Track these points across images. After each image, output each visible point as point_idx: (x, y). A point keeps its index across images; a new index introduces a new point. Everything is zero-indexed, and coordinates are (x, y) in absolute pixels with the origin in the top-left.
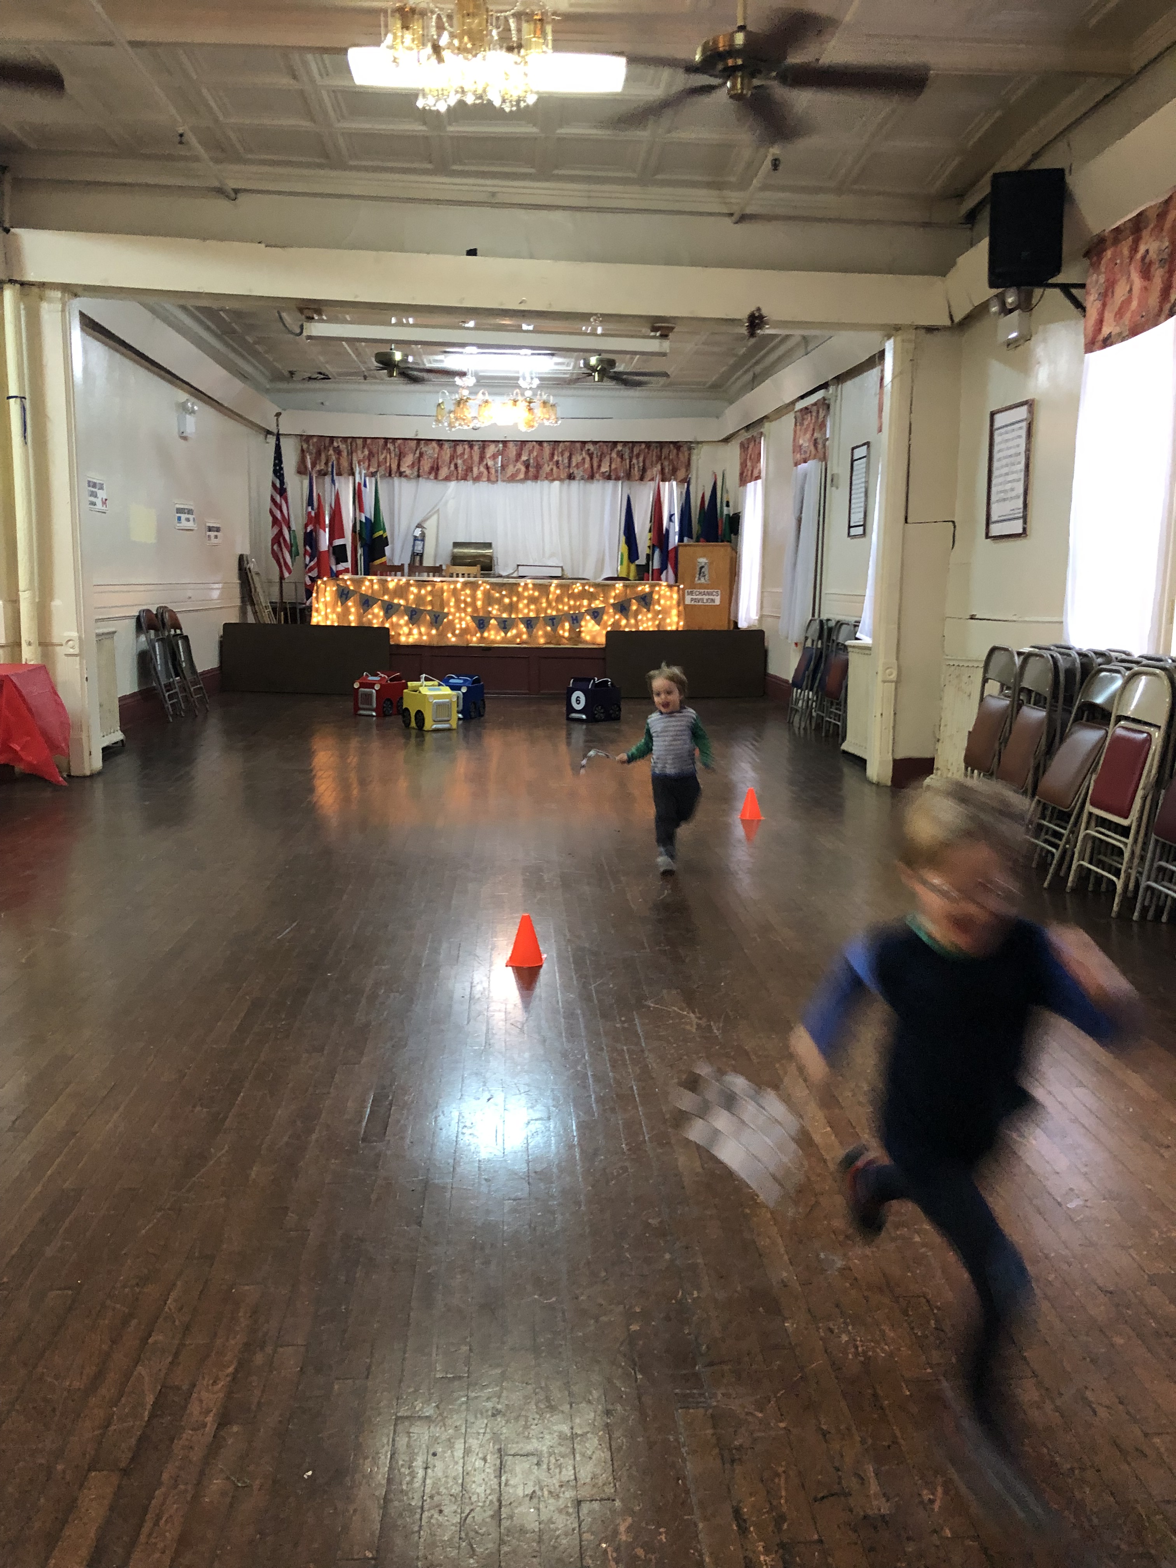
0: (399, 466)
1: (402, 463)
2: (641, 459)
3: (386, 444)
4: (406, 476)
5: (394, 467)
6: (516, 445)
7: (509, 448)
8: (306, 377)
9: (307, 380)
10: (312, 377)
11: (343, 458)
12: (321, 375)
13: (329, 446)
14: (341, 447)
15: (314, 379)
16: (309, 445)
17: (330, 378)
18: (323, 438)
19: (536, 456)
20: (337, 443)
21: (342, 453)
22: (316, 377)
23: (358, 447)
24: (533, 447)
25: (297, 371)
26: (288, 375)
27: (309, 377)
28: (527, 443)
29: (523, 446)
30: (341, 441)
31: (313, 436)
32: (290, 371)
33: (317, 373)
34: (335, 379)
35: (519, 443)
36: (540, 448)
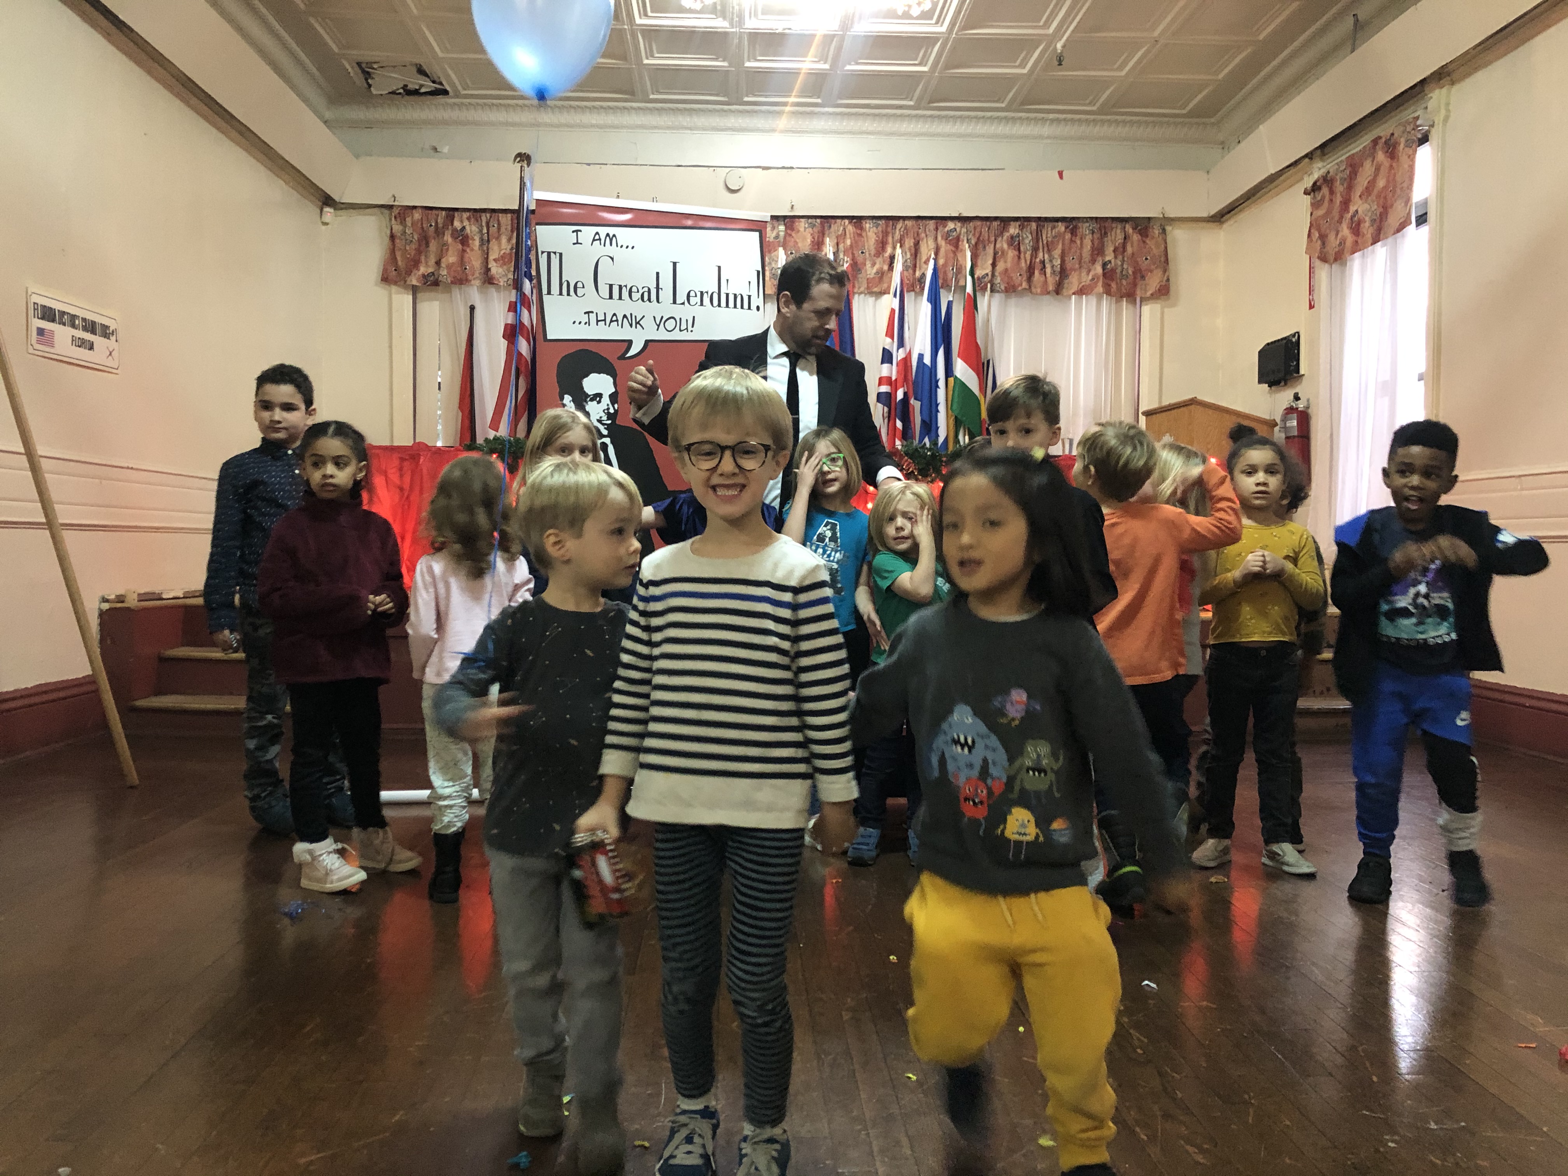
2: (1057, 253)
6: (813, 226)
7: (798, 231)
8: (397, 86)
9: (400, 94)
10: (411, 87)
11: (472, 250)
12: (427, 79)
13: (445, 227)
14: (468, 228)
15: (416, 93)
16: (405, 227)
17: (445, 92)
18: (434, 212)
19: (851, 246)
20: (462, 222)
21: (470, 242)
22: (417, 88)
23: (503, 229)
24: (844, 229)
25: (375, 66)
26: (359, 79)
27: (405, 87)
28: (833, 221)
29: (826, 228)
30: (469, 219)
31: (415, 207)
32: (359, 64)
33: (414, 70)
34: (457, 95)
35: (818, 221)
36: (859, 232)
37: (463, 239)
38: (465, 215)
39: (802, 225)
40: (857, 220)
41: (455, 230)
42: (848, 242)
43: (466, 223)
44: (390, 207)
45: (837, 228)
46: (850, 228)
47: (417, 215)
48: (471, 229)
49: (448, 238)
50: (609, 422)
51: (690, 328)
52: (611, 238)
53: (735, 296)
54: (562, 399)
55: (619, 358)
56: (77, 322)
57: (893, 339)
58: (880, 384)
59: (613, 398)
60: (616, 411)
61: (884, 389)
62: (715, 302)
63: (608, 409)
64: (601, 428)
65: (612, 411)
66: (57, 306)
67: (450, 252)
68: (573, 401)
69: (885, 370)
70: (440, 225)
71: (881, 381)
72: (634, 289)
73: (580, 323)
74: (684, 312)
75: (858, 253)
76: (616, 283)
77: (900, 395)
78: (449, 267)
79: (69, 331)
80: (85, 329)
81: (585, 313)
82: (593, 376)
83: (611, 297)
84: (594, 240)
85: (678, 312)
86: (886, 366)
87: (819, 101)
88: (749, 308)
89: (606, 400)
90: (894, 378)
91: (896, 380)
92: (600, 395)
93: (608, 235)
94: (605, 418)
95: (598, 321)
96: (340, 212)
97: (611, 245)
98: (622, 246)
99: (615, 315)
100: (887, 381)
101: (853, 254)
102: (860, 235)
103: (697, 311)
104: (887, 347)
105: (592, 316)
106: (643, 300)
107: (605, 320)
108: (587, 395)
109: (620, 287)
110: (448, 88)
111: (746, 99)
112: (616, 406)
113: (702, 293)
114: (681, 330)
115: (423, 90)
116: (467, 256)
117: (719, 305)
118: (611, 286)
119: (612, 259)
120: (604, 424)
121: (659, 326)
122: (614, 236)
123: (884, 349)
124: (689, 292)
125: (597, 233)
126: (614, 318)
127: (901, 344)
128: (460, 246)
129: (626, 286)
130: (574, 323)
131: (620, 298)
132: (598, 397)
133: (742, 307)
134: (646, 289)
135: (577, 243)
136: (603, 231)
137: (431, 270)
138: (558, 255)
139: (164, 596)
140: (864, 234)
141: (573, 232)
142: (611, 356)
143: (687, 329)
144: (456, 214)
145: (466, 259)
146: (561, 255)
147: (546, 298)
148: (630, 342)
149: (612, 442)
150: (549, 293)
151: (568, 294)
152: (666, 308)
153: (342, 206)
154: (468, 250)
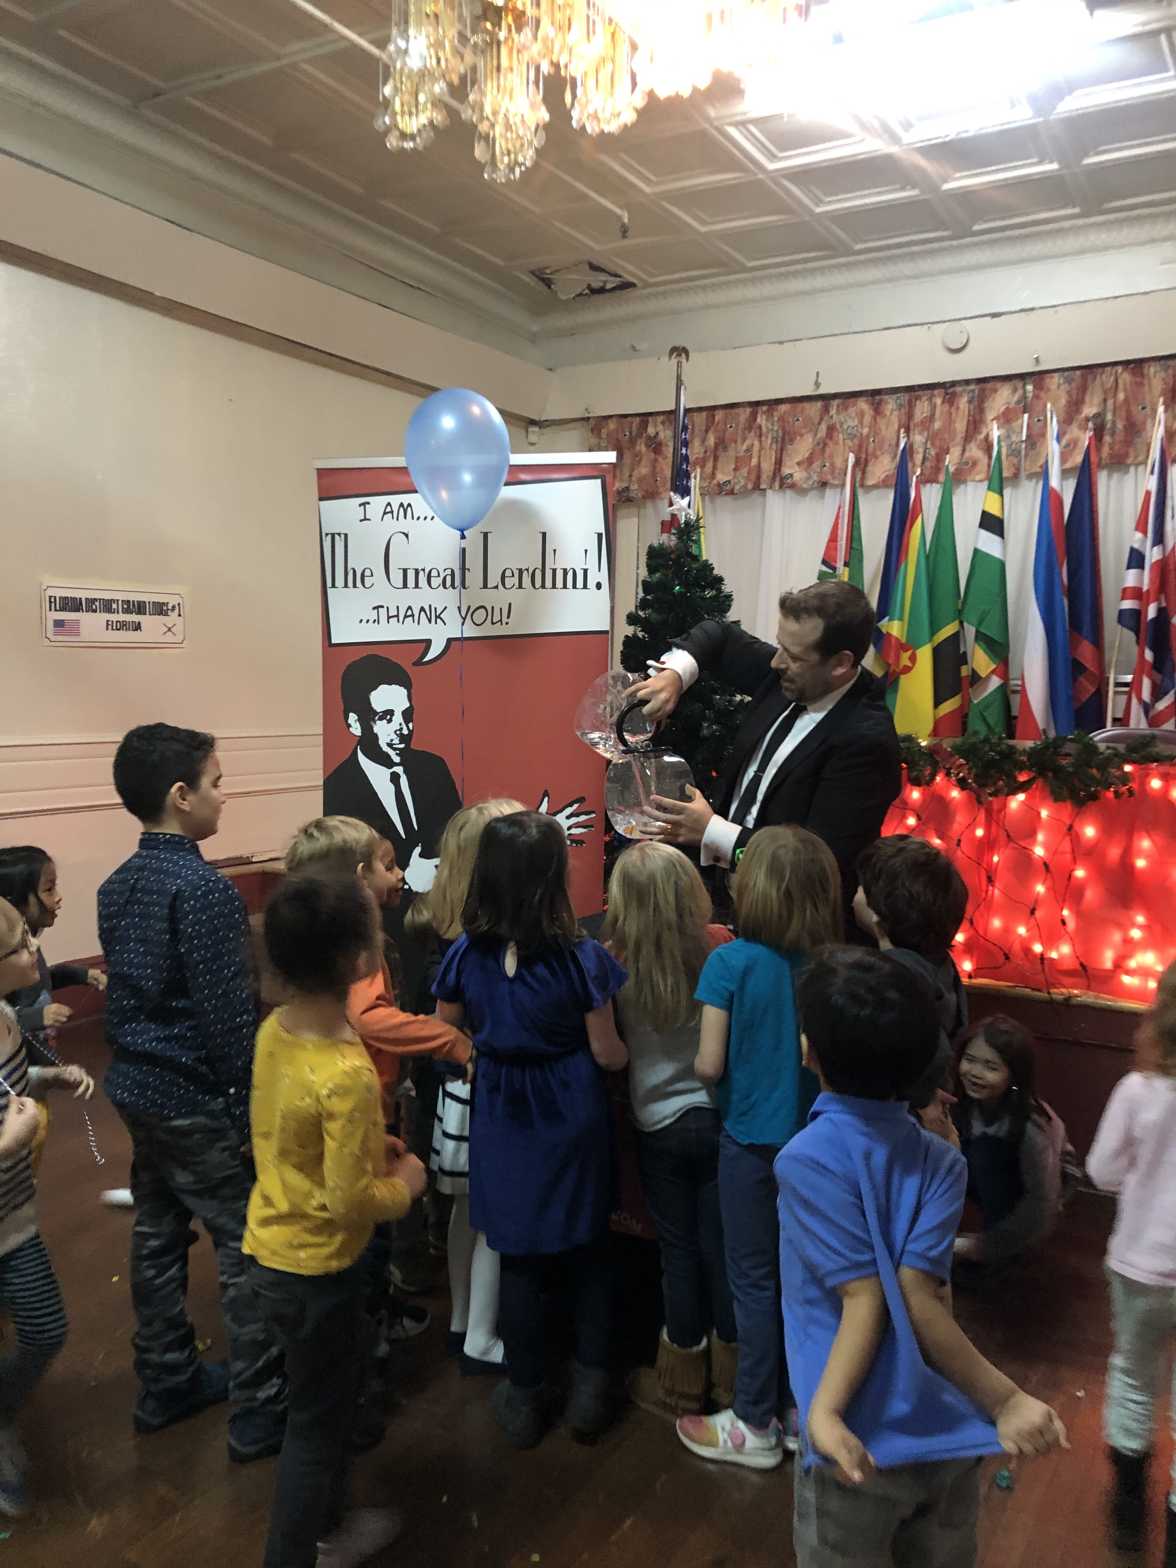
0: (779, 463)
1: (785, 458)
3: (754, 416)
4: (792, 486)
5: (768, 466)
6: (1069, 381)
7: (1049, 390)
8: (581, 288)
9: (586, 294)
10: (596, 285)
11: (666, 457)
12: (604, 274)
13: (640, 434)
14: (662, 435)
15: (602, 290)
16: (600, 438)
17: (630, 285)
18: (629, 419)
19: (1126, 401)
20: (656, 426)
21: (664, 449)
22: (601, 285)
23: (697, 431)
24: (1116, 380)
25: (548, 271)
26: (542, 287)
27: (589, 287)
28: (1100, 370)
29: (1090, 380)
30: (663, 423)
31: (611, 416)
32: (532, 273)
33: (587, 266)
34: (647, 285)
35: (1078, 373)
36: (1138, 380)
37: (656, 446)
38: (660, 419)
39: (1055, 381)
40: (1136, 366)
41: (649, 437)
42: (1121, 396)
43: (660, 427)
44: (588, 419)
45: (1107, 378)
46: (1126, 377)
47: (612, 425)
48: (666, 434)
49: (641, 447)
50: (402, 746)
51: (505, 620)
52: (405, 508)
53: (565, 572)
54: (347, 717)
55: (415, 664)
56: (114, 606)
57: (1145, 532)
58: (1123, 598)
59: (408, 715)
60: (411, 732)
61: (1128, 604)
62: (538, 583)
63: (401, 729)
64: (392, 753)
65: (405, 732)
66: (83, 595)
67: (643, 463)
68: (359, 720)
69: (1131, 578)
70: (634, 434)
71: (1126, 593)
72: (434, 573)
73: (368, 621)
74: (497, 599)
75: (1136, 409)
76: (411, 565)
77: (1152, 612)
78: (640, 480)
79: (103, 617)
80: (127, 611)
81: (374, 608)
82: (383, 688)
83: (405, 586)
84: (385, 513)
85: (491, 598)
86: (1133, 572)
87: (1077, 210)
88: (585, 586)
89: (398, 718)
90: (1145, 588)
91: (1148, 591)
92: (391, 712)
93: (402, 505)
94: (396, 741)
95: (389, 617)
96: (544, 430)
97: (405, 518)
98: (418, 518)
99: (410, 608)
100: (1136, 593)
101: (1129, 412)
102: (1141, 384)
103: (513, 596)
104: (1136, 546)
105: (383, 611)
106: (445, 587)
107: (397, 616)
108: (375, 713)
109: (417, 572)
110: (635, 281)
111: (976, 228)
112: (411, 725)
113: (521, 572)
114: (493, 623)
115: (609, 286)
116: (658, 465)
117: (543, 586)
118: (405, 571)
119: (407, 535)
120: (395, 749)
121: (464, 619)
122: (409, 505)
123: (1132, 549)
124: (504, 571)
125: (389, 504)
126: (409, 613)
127: (1159, 539)
128: (653, 455)
129: (423, 570)
130: (361, 621)
131: (417, 586)
132: (388, 714)
133: (574, 587)
134: (449, 572)
135: (365, 519)
136: (396, 500)
137: (625, 485)
138: (343, 536)
139: (254, 860)
140: (1146, 382)
141: (360, 505)
142: (405, 662)
143: (501, 620)
144: (650, 419)
145: (657, 470)
146: (346, 535)
147: (330, 591)
148: (428, 643)
149: (405, 772)
150: (333, 586)
151: (355, 586)
152: (476, 595)
153: (547, 423)
154: (660, 459)
